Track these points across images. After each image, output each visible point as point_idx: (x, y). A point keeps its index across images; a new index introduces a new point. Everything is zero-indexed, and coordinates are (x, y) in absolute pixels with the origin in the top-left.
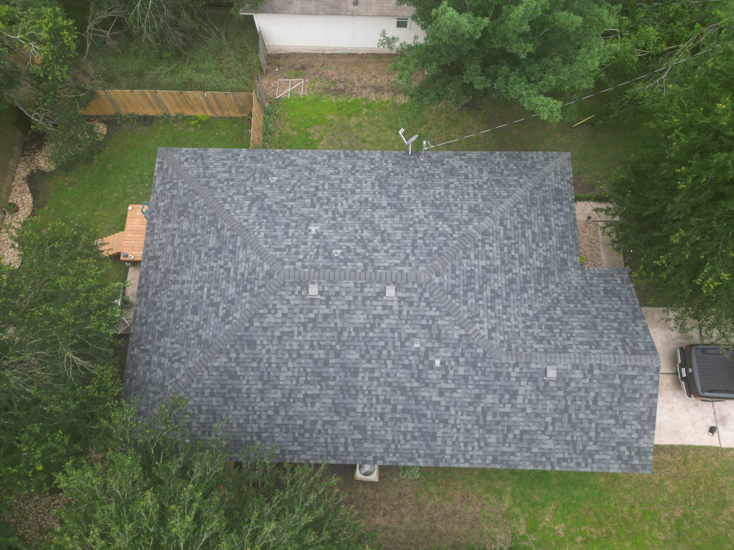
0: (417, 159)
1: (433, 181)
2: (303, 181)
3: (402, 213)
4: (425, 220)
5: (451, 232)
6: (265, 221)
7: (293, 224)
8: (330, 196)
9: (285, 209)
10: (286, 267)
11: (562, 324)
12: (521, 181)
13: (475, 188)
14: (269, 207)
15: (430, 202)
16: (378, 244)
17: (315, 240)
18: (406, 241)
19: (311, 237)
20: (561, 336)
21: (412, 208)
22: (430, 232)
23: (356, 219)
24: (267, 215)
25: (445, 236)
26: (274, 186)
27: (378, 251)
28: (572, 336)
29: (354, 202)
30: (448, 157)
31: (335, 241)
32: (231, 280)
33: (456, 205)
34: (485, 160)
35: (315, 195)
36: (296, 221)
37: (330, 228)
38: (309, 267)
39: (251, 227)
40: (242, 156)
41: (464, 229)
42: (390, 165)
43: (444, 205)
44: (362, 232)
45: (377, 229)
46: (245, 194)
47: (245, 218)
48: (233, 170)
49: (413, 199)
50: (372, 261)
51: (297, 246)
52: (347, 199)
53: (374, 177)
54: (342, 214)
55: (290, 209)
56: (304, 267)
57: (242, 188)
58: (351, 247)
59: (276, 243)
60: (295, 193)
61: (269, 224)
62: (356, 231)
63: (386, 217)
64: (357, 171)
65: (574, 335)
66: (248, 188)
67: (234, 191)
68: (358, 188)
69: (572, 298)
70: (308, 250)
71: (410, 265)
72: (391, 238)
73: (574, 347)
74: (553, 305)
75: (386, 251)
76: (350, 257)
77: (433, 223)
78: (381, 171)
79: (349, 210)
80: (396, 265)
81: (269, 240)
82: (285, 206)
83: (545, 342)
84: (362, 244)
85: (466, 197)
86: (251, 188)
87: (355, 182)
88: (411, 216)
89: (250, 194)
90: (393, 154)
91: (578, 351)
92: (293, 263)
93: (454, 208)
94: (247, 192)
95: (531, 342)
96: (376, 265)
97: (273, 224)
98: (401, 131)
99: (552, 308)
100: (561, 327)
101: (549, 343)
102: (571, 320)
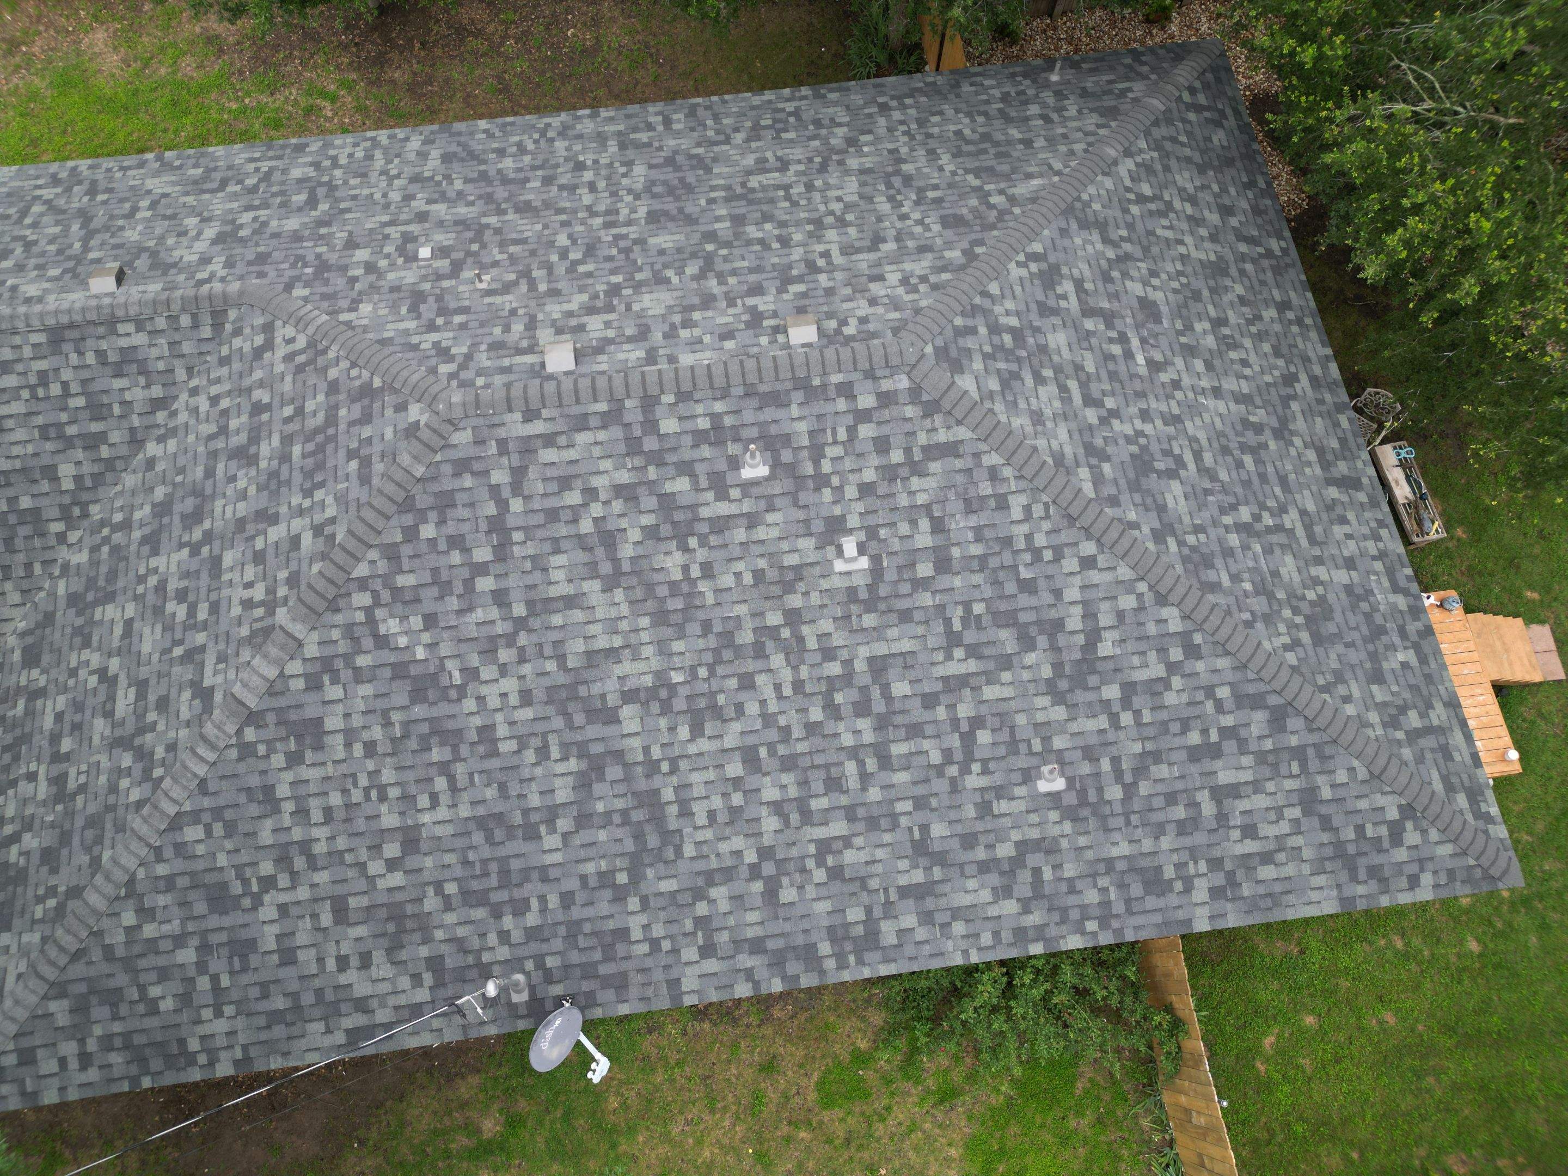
0: (537, 977)
1: (466, 863)
2: (940, 785)
3: (562, 679)
4: (474, 660)
5: (380, 613)
6: (1025, 573)
7: (925, 569)
8: (830, 727)
9: (970, 637)
10: (903, 383)
11: (60, 426)
12: (129, 918)
13: (305, 846)
14: (1028, 644)
15: (464, 750)
16: (624, 523)
17: (837, 511)
18: (530, 549)
19: (853, 521)
20: (65, 385)
21: (527, 713)
22: (453, 603)
23: (717, 627)
24: (1024, 600)
25: (396, 591)
26: (1037, 746)
27: (619, 490)
28: (32, 388)
29: (740, 709)
30: (416, 1010)
31: (770, 518)
32: (1069, 369)
33: (370, 748)
34: (275, 1017)
35: (882, 724)
36: (920, 584)
37: (797, 569)
38: (832, 393)
39: (1065, 537)
40: (1200, 893)
41: (336, 634)
42: (636, 924)
43: (413, 744)
44: (685, 568)
45: (639, 593)
46: (1129, 689)
47: (1095, 576)
48: (1208, 809)
49: (530, 756)
50: (633, 447)
51: (890, 473)
52: (768, 719)
53: (689, 850)
54: (770, 645)
55: (953, 639)
56: (846, 391)
57: (1147, 717)
58: (710, 496)
59: (960, 479)
60: (955, 722)
61: (1007, 558)
62: (708, 570)
63: (612, 654)
64: (755, 872)
65: (25, 394)
66: (1126, 718)
67: (1170, 698)
68: (737, 782)
69: (23, 531)
70: (848, 464)
71: (503, 445)
72: (582, 557)
73: (27, 352)
74: (85, 496)
75: (591, 493)
76: (706, 451)
77: (445, 649)
78: (667, 886)
79: (750, 665)
80: (549, 440)
81: (986, 488)
82: (973, 652)
83: (113, 357)
84: (679, 516)
85: (336, 799)
86: (1114, 719)
87: (750, 813)
88: (527, 669)
89: (1112, 692)
90: (634, 992)
91: (17, 340)
92: (886, 399)
93: (377, 733)
94: (1126, 702)
95: (154, 352)
96: (616, 432)
97: (993, 562)
98: (601, 1068)
99: (88, 483)
100: (64, 417)
101: (101, 354)
102: (30, 449)
